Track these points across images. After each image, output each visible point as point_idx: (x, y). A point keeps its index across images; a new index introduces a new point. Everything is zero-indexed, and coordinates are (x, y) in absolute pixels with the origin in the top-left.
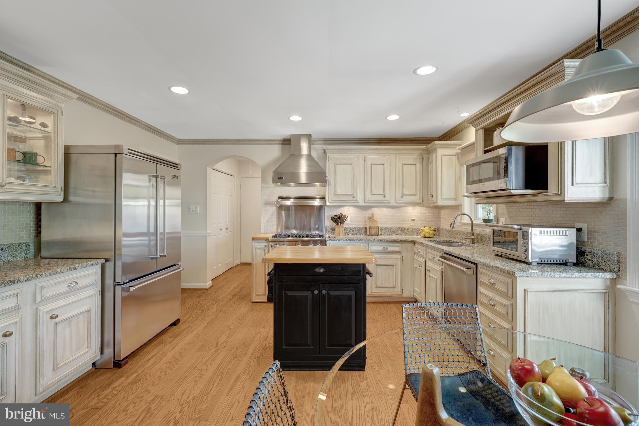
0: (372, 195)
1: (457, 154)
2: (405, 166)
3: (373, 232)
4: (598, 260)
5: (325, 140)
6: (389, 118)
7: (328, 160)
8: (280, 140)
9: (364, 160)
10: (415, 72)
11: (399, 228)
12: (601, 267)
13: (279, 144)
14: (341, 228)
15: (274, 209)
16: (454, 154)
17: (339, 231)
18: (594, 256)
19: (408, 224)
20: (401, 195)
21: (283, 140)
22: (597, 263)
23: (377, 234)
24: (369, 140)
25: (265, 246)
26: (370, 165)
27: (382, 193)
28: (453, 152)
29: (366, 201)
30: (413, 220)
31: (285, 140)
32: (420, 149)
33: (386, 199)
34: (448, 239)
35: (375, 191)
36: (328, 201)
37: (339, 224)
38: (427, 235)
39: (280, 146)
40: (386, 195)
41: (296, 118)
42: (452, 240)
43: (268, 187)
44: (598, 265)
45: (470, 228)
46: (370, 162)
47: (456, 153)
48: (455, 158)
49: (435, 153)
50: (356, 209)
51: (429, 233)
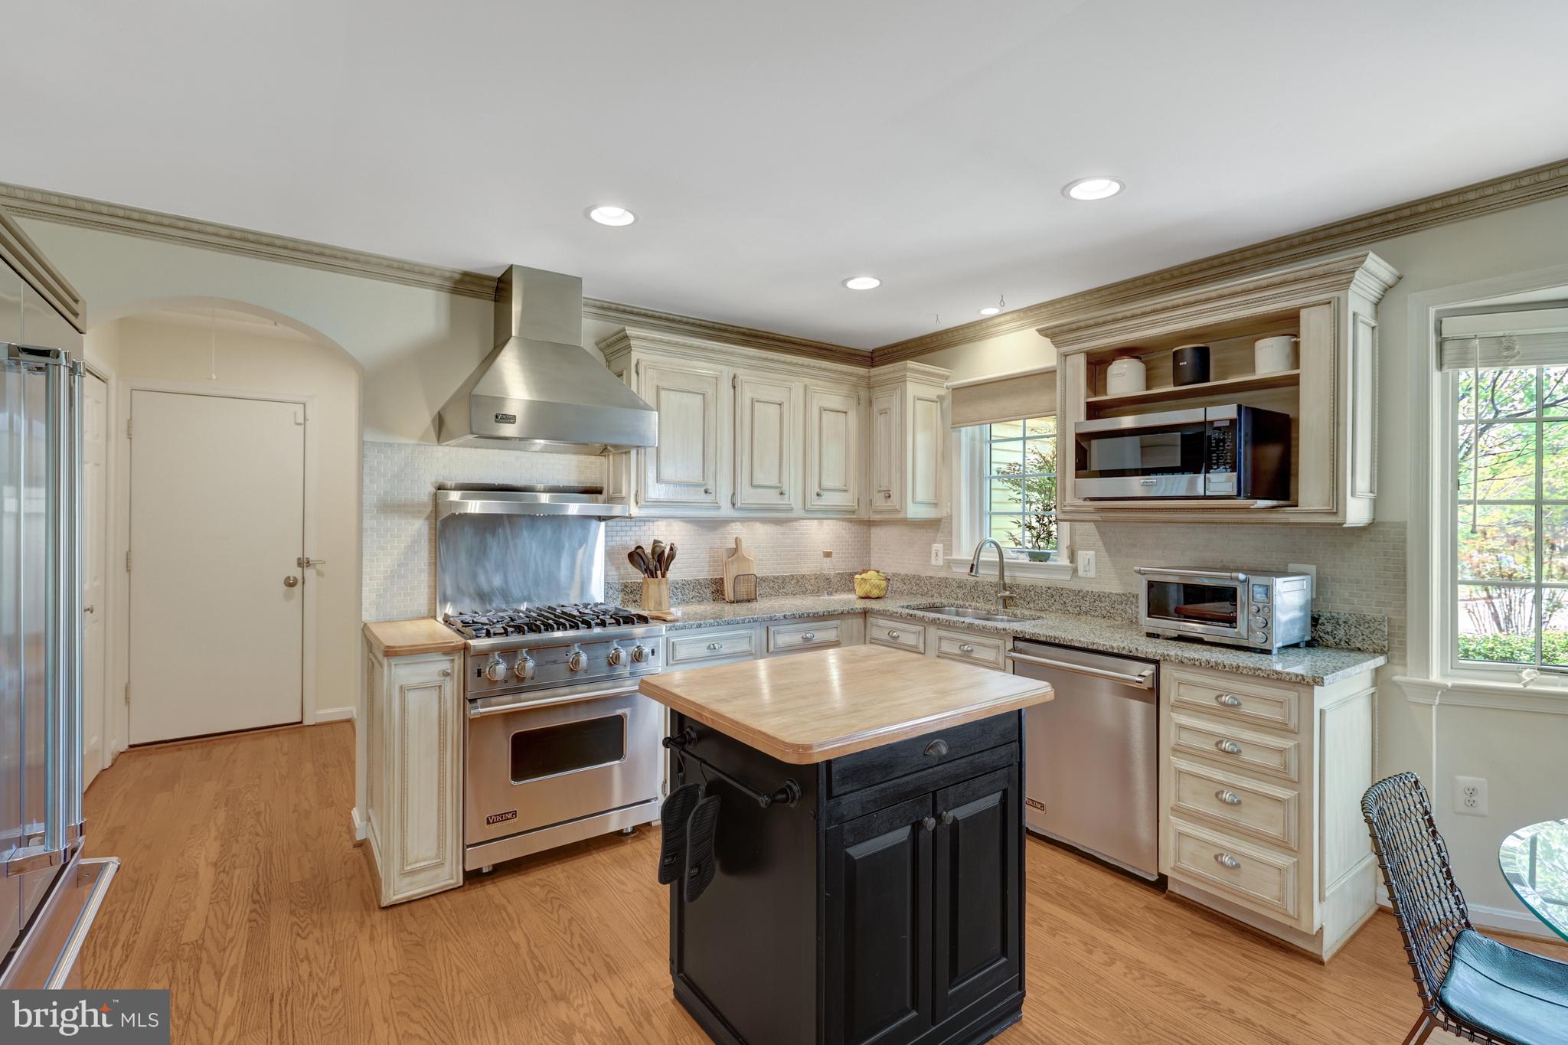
0: (753, 486)
1: (941, 398)
2: (824, 414)
3: (743, 590)
4: (1347, 632)
5: (606, 305)
6: (852, 284)
7: (637, 373)
8: (448, 274)
9: (734, 387)
10: (1065, 190)
11: (792, 576)
12: (1353, 646)
13: (439, 288)
14: (664, 587)
15: (417, 528)
16: (934, 398)
17: (660, 596)
18: (1339, 625)
19: (810, 566)
20: (817, 490)
21: (457, 276)
22: (1344, 638)
23: (753, 596)
24: (725, 331)
25: (446, 674)
26: (748, 402)
27: (774, 482)
28: (932, 392)
29: (738, 505)
30: (828, 555)
31: (467, 279)
32: (856, 375)
33: (784, 501)
34: (930, 601)
35: (760, 478)
36: (637, 503)
37: (659, 573)
38: (875, 593)
39: (444, 296)
40: (785, 489)
41: (611, 215)
42: (937, 600)
43: (391, 445)
44: (1346, 642)
45: (998, 573)
46: (746, 394)
47: (938, 397)
48: (935, 408)
49: (899, 391)
50: (689, 526)
51: (878, 587)
